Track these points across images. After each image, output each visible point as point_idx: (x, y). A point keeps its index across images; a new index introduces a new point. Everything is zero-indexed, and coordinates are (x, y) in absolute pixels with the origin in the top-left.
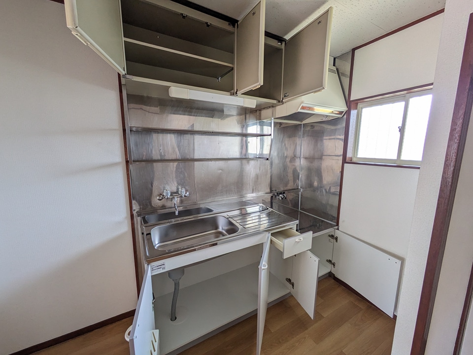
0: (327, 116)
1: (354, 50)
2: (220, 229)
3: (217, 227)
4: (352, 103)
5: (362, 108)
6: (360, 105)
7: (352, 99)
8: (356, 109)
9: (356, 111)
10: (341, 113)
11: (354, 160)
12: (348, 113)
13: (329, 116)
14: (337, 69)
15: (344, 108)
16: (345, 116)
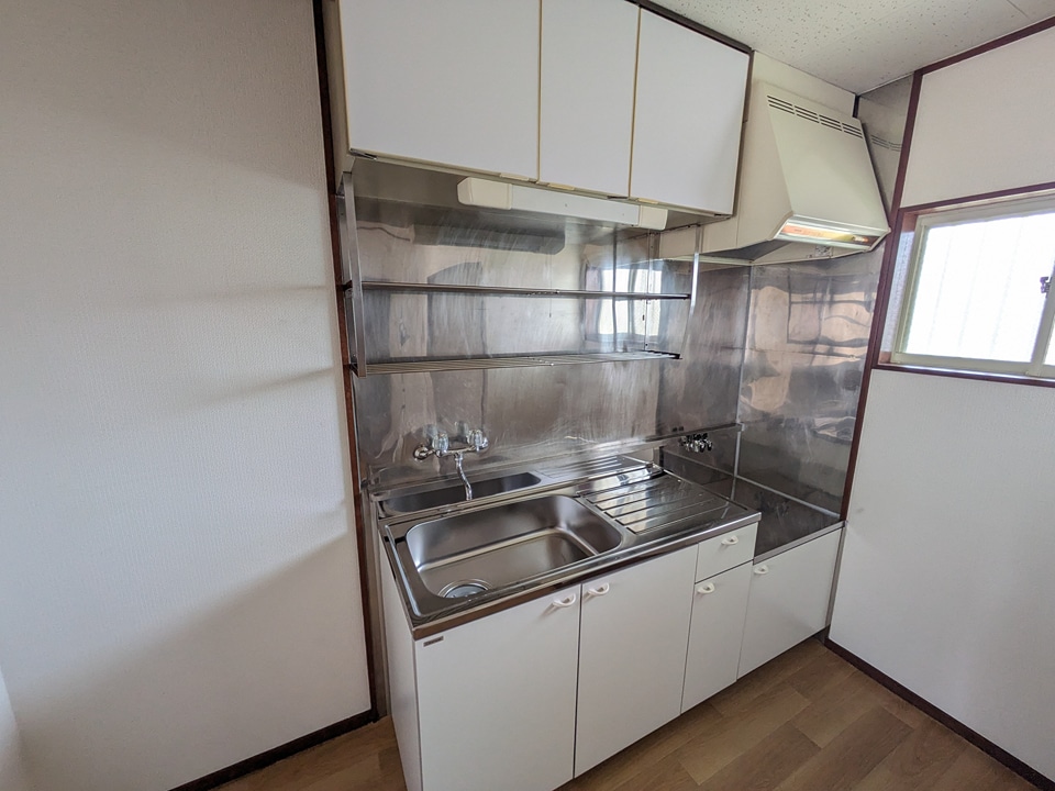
0: (828, 248)
1: (919, 74)
2: (563, 528)
3: (554, 523)
4: (906, 214)
5: (927, 228)
6: (922, 220)
7: (904, 203)
8: (913, 229)
9: (912, 234)
10: (871, 240)
11: (896, 360)
12: (891, 241)
13: (833, 247)
14: (863, 126)
15: (881, 229)
16: (882, 249)
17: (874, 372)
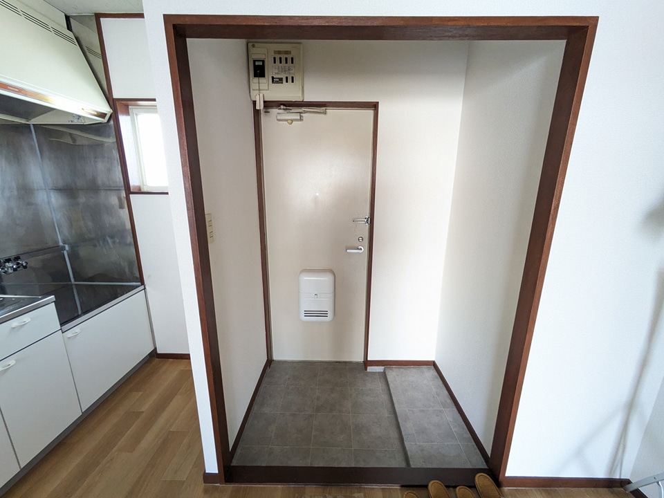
1: (98, 16)
4: (118, 102)
6: (132, 109)
8: (128, 115)
9: (128, 118)
10: (103, 115)
11: (145, 188)
14: (77, 38)
15: (106, 108)
17: (132, 196)
